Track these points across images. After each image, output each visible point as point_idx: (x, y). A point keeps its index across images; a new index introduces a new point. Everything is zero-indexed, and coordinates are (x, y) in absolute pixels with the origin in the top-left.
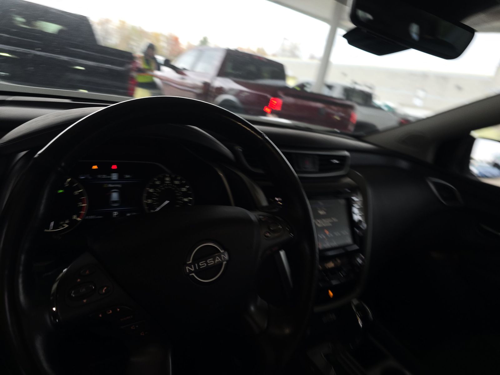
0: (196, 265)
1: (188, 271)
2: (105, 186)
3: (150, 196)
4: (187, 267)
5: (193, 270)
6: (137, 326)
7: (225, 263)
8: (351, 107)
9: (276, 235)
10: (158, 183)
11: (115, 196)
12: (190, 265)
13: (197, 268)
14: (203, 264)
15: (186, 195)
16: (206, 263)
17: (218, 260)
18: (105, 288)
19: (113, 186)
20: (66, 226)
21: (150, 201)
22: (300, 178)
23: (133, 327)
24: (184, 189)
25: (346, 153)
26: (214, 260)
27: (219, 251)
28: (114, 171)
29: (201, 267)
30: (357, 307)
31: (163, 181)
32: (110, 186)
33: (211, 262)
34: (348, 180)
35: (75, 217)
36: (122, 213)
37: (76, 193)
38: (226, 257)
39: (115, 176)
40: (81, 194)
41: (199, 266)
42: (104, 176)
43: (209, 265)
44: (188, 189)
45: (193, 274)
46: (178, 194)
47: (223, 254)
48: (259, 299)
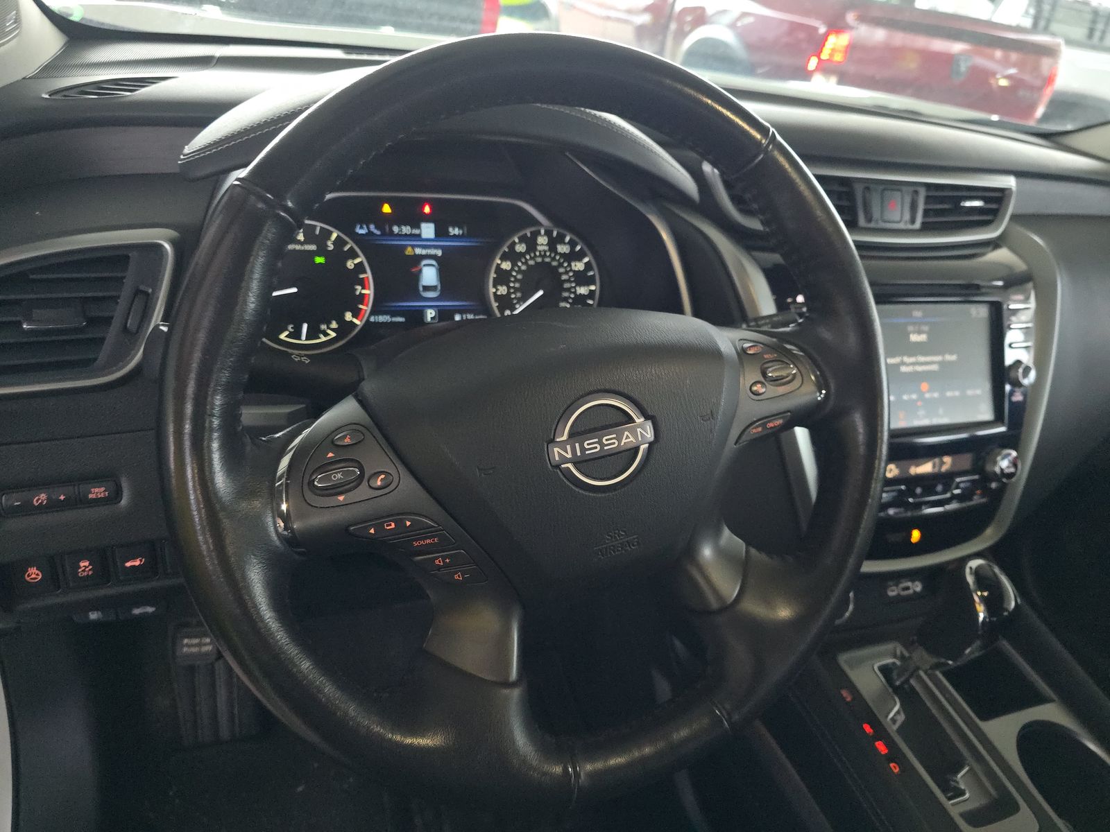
0: (577, 445)
1: (557, 458)
2: (409, 251)
3: (503, 277)
4: (556, 450)
5: (569, 456)
6: (448, 561)
7: (644, 447)
8: (1050, 52)
9: (782, 390)
10: (521, 248)
11: (429, 275)
12: (562, 445)
13: (579, 454)
14: (592, 446)
15: (581, 278)
16: (600, 442)
17: (628, 439)
18: (383, 476)
19: (424, 252)
20: (333, 334)
21: (503, 290)
22: (859, 245)
23: (440, 562)
24: (579, 266)
25: (1010, 182)
26: (619, 439)
27: (631, 420)
28: (427, 219)
29: (587, 452)
30: (977, 573)
31: (532, 244)
32: (418, 251)
33: (611, 442)
34: (1002, 255)
35: (348, 316)
36: (444, 314)
37: (350, 264)
38: (650, 435)
39: (428, 230)
40: (360, 268)
41: (583, 449)
42: (406, 230)
43: (606, 448)
44: (588, 265)
45: (570, 466)
46: (564, 277)
47: (640, 426)
48: (726, 532)
